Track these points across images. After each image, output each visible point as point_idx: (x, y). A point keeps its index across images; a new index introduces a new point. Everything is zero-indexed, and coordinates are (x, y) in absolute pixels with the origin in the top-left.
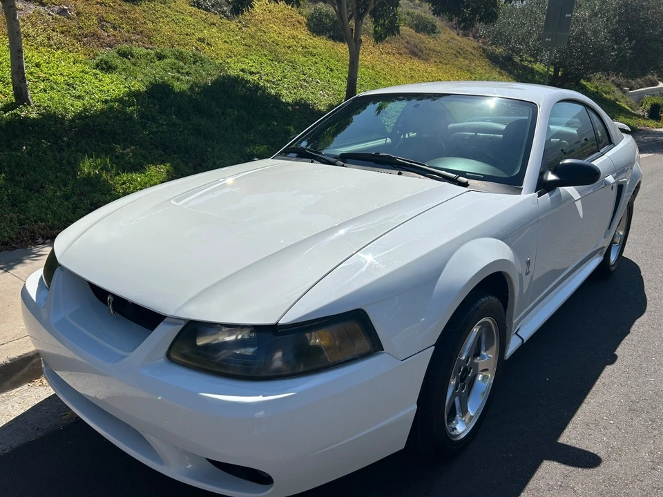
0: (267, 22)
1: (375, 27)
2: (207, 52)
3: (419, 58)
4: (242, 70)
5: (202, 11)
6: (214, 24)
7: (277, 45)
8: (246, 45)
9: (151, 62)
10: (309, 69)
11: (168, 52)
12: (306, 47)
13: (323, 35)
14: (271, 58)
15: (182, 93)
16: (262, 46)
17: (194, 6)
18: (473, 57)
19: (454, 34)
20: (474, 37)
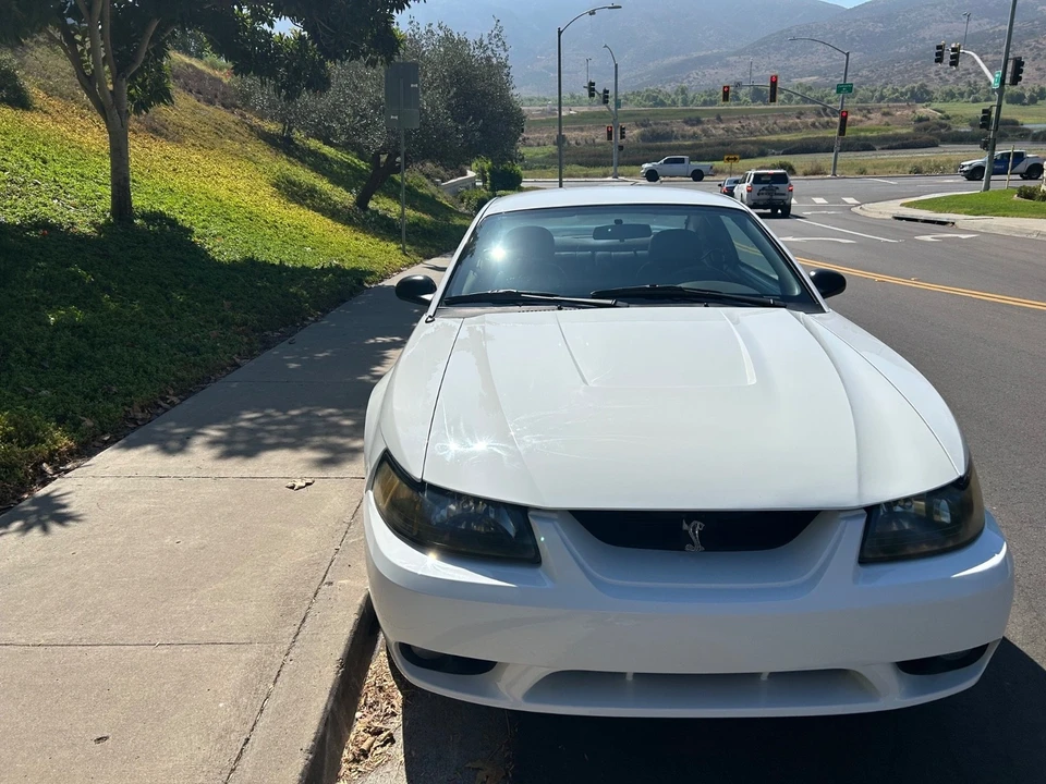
3: (165, 138)
18: (242, 138)
19: (192, 100)
20: (223, 105)
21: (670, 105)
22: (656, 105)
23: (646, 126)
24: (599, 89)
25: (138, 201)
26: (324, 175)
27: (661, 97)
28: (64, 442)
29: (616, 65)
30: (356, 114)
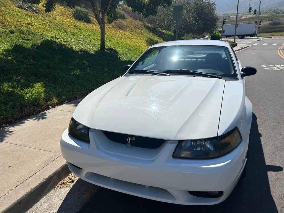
0: (55, 15)
1: (108, 17)
2: (33, 29)
3: (122, 29)
4: (52, 37)
5: (24, 10)
6: (31, 16)
7: (63, 25)
8: (49, 26)
9: (8, 35)
10: (80, 35)
11: (15, 30)
12: (76, 26)
13: (81, 20)
14: (62, 31)
15: (29, 49)
16: (56, 26)
17: (19, 8)
18: (141, 28)
19: (132, 19)
20: (139, 20)
21: (282, 14)
22: (277, 14)
23: (272, 21)
24: (253, 9)
25: (107, 45)
26: (161, 38)
27: (279, 11)
28: (56, 101)
29: (260, 2)
30: (168, 21)
